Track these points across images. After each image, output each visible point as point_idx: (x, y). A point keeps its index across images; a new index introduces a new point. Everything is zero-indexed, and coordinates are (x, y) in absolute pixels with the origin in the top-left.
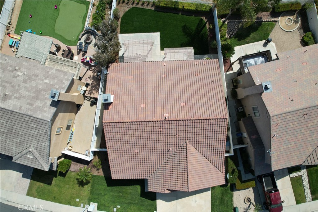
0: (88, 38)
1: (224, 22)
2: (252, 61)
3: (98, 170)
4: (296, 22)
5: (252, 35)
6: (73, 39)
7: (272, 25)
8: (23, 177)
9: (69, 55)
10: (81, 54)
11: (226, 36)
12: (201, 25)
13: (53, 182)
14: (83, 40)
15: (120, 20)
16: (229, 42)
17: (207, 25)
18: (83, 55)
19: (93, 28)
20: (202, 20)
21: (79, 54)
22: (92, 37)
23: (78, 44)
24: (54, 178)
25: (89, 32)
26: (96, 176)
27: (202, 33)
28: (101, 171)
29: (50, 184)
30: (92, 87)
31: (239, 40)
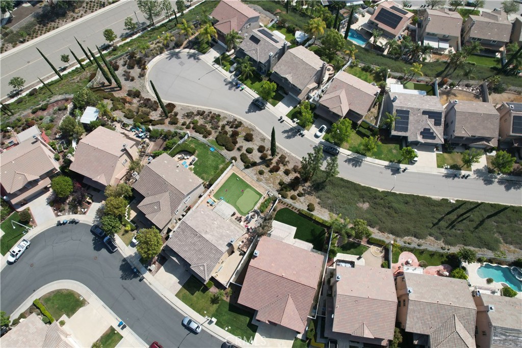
0: (254, 215)
1: (337, 236)
2: (343, 264)
3: (227, 297)
4: (381, 252)
5: (352, 250)
6: (245, 212)
7: (366, 248)
8: (179, 283)
9: (239, 220)
10: (246, 222)
11: (336, 245)
12: (323, 233)
13: (196, 294)
14: (250, 215)
15: (276, 212)
16: (336, 249)
17: (326, 234)
18: (247, 224)
19: (258, 211)
20: (324, 230)
21: (245, 221)
22: (256, 215)
23: (246, 216)
24: (197, 292)
25: (256, 212)
26: (224, 300)
27: (322, 237)
28: (229, 298)
29: (193, 294)
30: (244, 244)
31: (343, 250)
